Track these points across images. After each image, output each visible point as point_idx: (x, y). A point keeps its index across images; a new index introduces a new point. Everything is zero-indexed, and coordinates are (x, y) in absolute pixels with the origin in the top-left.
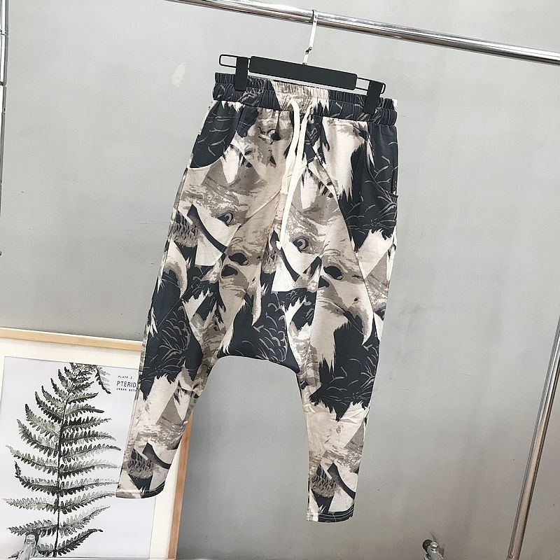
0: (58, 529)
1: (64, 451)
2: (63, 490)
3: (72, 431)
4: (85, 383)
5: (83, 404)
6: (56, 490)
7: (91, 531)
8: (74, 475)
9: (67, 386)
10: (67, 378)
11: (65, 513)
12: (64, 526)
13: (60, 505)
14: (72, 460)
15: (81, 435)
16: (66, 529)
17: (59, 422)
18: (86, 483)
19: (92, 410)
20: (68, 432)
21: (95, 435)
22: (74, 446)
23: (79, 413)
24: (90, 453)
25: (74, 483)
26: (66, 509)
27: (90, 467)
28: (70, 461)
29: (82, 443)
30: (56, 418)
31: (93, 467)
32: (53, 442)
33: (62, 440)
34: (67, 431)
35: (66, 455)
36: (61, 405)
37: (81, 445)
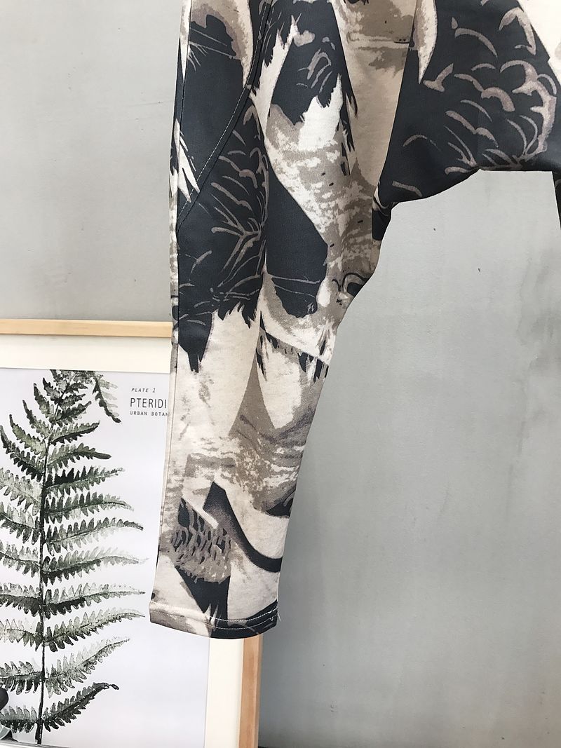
0: (44, 679)
1: (49, 531)
2: (51, 605)
3: (60, 494)
4: (76, 404)
5: (75, 444)
6: (39, 605)
7: (99, 687)
8: (67, 577)
9: (48, 413)
10: (48, 398)
11: (54, 650)
12: (53, 674)
13: (45, 633)
14: (62, 548)
15: (75, 501)
16: (56, 680)
17: (39, 479)
18: (87, 593)
19: (90, 454)
20: (54, 496)
21: (98, 501)
22: (66, 523)
23: (69, 461)
24: (91, 535)
25: (67, 592)
26: (56, 640)
27: (93, 563)
28: (58, 550)
29: (77, 517)
30: (34, 471)
31: (98, 562)
32: (31, 516)
33: (46, 512)
34: (53, 494)
35: (51, 539)
36: (40, 448)
37: (76, 520)
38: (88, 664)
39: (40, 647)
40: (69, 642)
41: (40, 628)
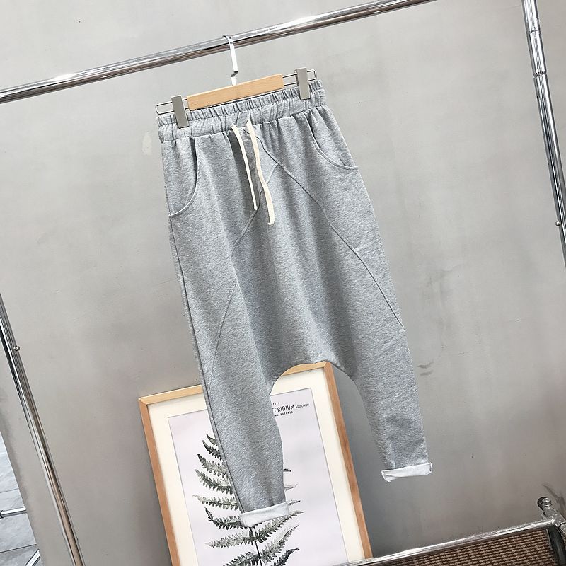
0: (260, 557)
7: (289, 552)
11: (261, 542)
12: (265, 553)
13: (254, 535)
16: (267, 556)
26: (262, 537)
38: (281, 543)
39: (254, 543)
40: (268, 536)
41: (251, 533)
